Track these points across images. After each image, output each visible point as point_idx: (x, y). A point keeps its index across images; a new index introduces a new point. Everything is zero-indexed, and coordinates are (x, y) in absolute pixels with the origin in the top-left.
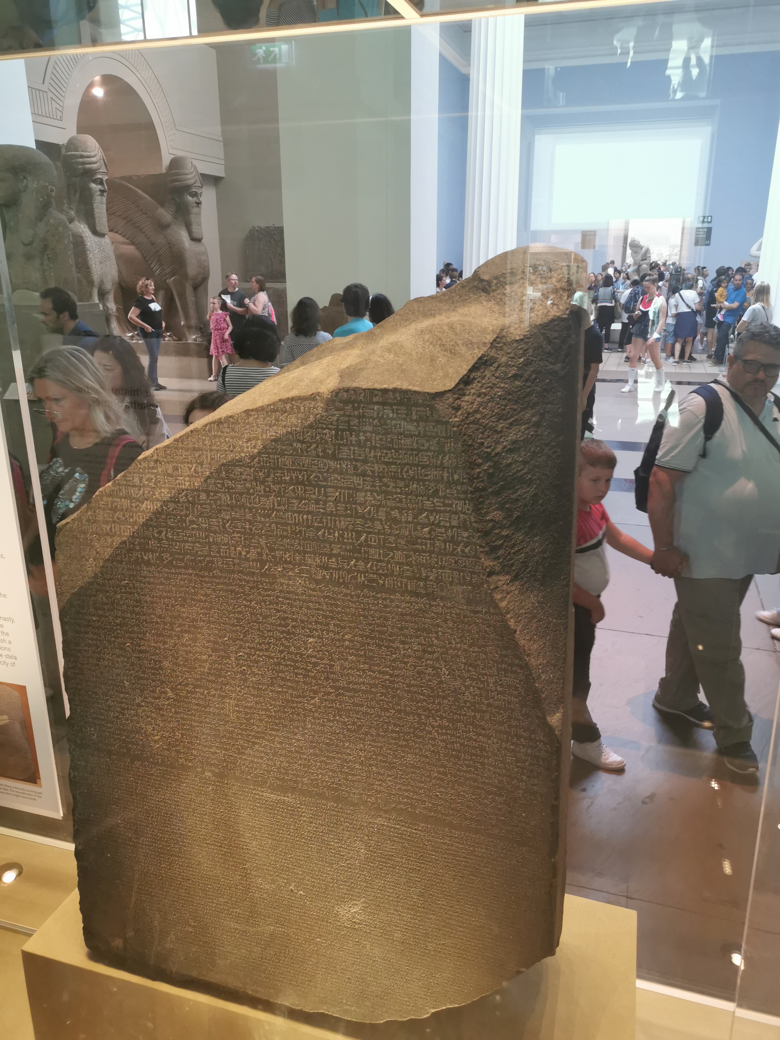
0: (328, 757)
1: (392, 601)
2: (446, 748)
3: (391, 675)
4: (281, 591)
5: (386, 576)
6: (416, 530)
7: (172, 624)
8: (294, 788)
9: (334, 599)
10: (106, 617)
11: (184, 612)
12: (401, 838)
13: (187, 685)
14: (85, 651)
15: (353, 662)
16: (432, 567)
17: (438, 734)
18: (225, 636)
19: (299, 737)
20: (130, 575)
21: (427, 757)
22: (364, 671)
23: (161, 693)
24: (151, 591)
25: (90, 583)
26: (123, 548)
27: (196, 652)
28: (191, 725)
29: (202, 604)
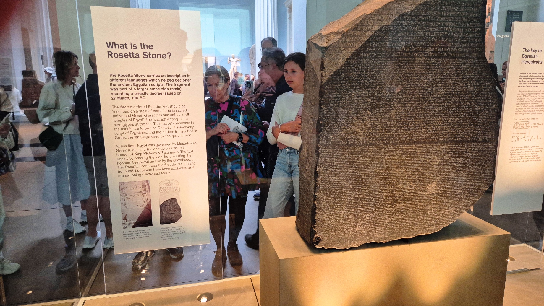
0: (429, 126)
1: (454, 61)
2: (467, 113)
3: (452, 89)
4: (417, 63)
5: (453, 52)
6: (464, 34)
7: (373, 82)
8: (415, 142)
9: (435, 63)
10: (344, 84)
11: (378, 77)
12: (452, 151)
13: (377, 108)
14: (333, 101)
15: (440, 86)
16: (468, 47)
17: (466, 108)
18: (394, 84)
19: (418, 120)
20: (357, 64)
21: (462, 117)
22: (443, 89)
23: (365, 113)
24: (366, 69)
25: (339, 70)
26: (356, 52)
27: (382, 93)
28: (377, 125)
29: (386, 72)
